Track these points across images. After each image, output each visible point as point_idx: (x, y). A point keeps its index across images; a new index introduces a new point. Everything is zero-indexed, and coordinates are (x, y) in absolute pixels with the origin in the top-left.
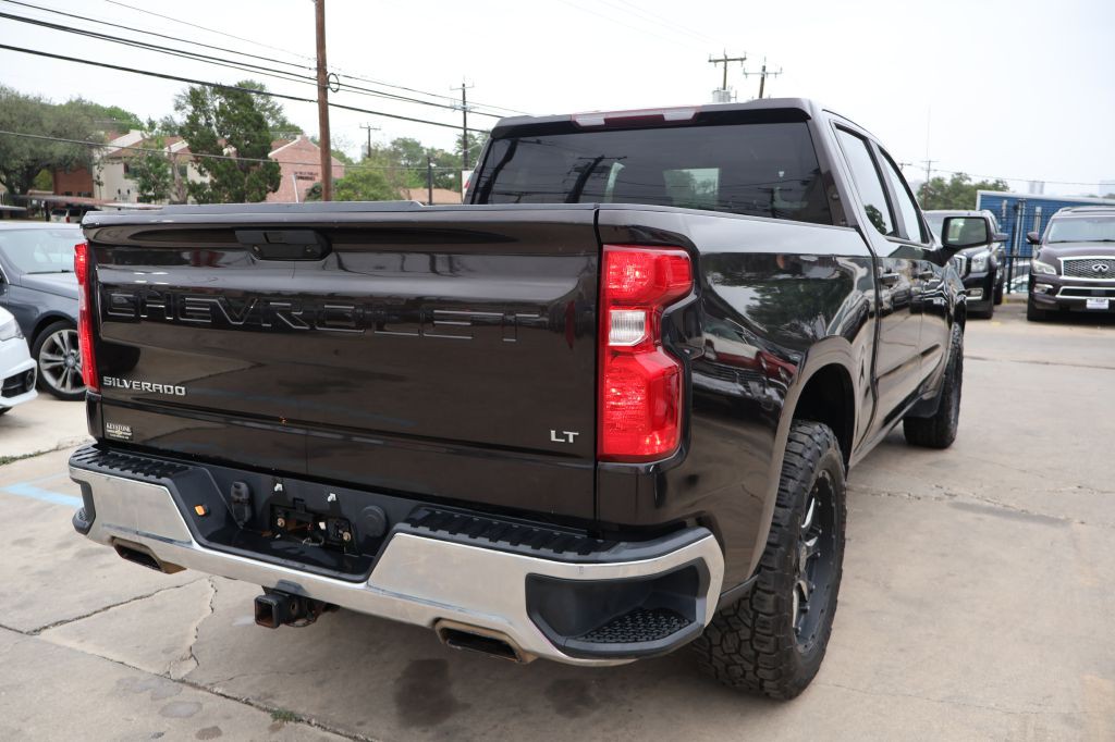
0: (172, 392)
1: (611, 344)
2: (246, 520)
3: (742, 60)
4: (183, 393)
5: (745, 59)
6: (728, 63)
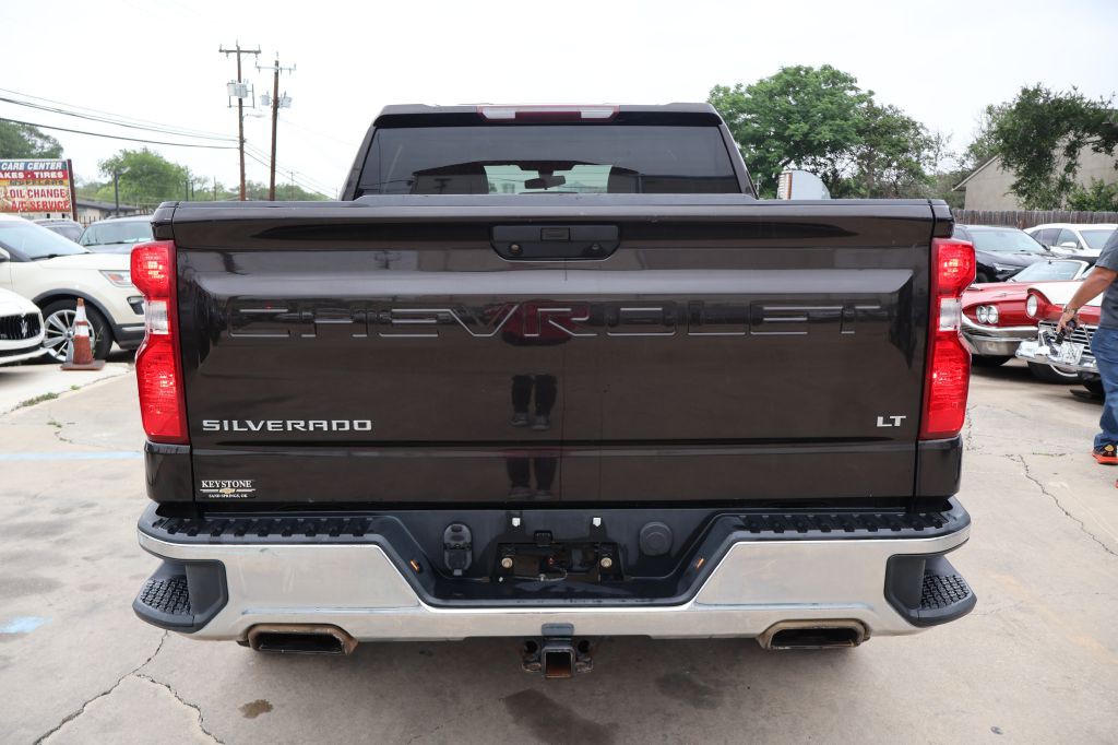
0: (347, 428)
1: (942, 329)
2: (466, 568)
3: (257, 52)
4: (369, 427)
5: (259, 52)
6: (242, 54)
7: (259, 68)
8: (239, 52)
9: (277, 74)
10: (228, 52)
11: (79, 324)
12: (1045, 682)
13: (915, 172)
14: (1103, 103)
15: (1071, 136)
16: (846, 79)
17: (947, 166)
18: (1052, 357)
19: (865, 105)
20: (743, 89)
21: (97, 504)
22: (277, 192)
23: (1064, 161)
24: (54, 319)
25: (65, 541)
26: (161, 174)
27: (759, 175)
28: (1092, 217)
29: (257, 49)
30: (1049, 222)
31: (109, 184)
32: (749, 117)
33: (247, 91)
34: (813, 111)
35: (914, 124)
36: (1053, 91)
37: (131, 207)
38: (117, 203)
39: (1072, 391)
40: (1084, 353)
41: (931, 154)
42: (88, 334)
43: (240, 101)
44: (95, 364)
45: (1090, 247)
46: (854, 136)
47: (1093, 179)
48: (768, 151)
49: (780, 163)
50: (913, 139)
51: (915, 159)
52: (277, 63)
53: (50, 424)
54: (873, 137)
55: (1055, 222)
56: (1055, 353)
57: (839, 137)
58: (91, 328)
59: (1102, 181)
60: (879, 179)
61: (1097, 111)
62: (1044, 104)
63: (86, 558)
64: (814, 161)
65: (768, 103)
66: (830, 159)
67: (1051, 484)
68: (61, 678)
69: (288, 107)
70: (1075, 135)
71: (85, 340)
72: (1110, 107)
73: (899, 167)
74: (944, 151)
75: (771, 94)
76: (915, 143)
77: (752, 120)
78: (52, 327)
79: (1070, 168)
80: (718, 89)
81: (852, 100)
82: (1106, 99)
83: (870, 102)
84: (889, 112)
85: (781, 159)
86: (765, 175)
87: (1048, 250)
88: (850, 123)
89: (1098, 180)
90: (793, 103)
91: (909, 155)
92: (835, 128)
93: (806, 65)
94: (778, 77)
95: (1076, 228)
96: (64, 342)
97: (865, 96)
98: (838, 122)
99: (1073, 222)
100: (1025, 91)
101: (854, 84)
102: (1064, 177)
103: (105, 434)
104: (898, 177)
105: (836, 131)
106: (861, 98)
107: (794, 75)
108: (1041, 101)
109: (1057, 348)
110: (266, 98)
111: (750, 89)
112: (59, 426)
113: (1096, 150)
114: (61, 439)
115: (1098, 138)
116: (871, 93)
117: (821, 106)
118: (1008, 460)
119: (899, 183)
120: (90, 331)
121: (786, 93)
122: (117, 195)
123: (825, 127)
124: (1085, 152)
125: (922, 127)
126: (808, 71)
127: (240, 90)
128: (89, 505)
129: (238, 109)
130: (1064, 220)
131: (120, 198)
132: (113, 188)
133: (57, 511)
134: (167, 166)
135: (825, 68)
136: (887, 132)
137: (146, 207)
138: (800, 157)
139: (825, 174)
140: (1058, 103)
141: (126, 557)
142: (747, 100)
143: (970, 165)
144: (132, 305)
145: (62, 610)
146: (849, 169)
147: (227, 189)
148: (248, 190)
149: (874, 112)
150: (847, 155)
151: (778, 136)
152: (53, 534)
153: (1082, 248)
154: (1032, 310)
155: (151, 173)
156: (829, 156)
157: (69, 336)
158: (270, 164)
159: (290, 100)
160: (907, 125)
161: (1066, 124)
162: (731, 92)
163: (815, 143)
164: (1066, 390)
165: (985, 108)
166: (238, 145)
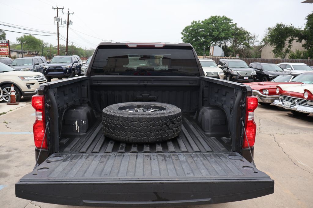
1: (249, 120)
6: (58, 9)
7: (63, 13)
8: (57, 8)
9: (68, 15)
10: (54, 8)
11: (12, 91)
12: (276, 204)
13: (248, 46)
14: (299, 29)
15: (290, 37)
16: (229, 20)
17: (257, 44)
18: (283, 105)
19: (234, 27)
20: (200, 22)
21: (18, 149)
22: (68, 47)
23: (288, 44)
24: (5, 90)
25: (10, 161)
26: (35, 42)
27: (205, 46)
28: (295, 61)
29: (63, 8)
30: (284, 62)
31: (20, 44)
32: (202, 30)
33: (60, 20)
34: (220, 28)
35: (248, 32)
36: (286, 25)
37: (25, 51)
38: (22, 50)
39: (288, 114)
40: (291, 104)
41: (252, 41)
42: (14, 94)
43: (58, 23)
44: (17, 103)
45: (295, 69)
46: (231, 36)
47: (296, 50)
48: (207, 40)
49: (211, 43)
50: (247, 37)
51: (248, 42)
52: (68, 12)
53: (4, 122)
54: (236, 36)
55: (285, 62)
56: (283, 104)
57: (227, 36)
58: (15, 92)
59: (298, 50)
60: (238, 48)
61: (297, 30)
62: (283, 28)
63: (16, 166)
64: (220, 43)
65: (207, 26)
66: (224, 42)
67: (281, 143)
68: (10, 205)
69: (72, 24)
70: (291, 37)
71: (14, 96)
72: (301, 29)
73: (243, 45)
74: (256, 40)
75: (208, 24)
76: (248, 38)
77: (203, 31)
78: (4, 92)
79: (289, 46)
80: (194, 22)
81: (230, 25)
82: (300, 28)
83: (236, 26)
84: (241, 29)
85: (211, 42)
86: (206, 46)
87: (283, 70)
88: (230, 32)
89: (297, 50)
90: (214, 26)
91: (246, 41)
92: (226, 33)
93: (218, 15)
94: (210, 19)
95: (291, 64)
96: (7, 96)
97: (234, 25)
98: (227, 32)
99: (290, 62)
100: (278, 25)
101: (232, 21)
102: (287, 49)
103: (20, 126)
104: (243, 47)
105: (226, 34)
106: (233, 25)
107: (215, 18)
108: (283, 27)
109: (284, 103)
110: (65, 22)
111: (202, 22)
112: (7, 123)
113: (297, 41)
114: (8, 127)
115: (298, 38)
116: (236, 24)
117: (222, 27)
118: (270, 136)
119: (243, 49)
120: (15, 93)
121: (213, 23)
122: (22, 48)
123: (223, 33)
124: (294, 42)
125: (250, 33)
126: (218, 17)
127: (58, 19)
128: (16, 149)
129: (57, 25)
130: (288, 62)
131: (23, 49)
132: (21, 46)
133: (7, 151)
134: (36, 40)
135: (223, 17)
136: (240, 35)
137: (30, 51)
138: (216, 41)
139: (223, 46)
140: (287, 28)
141: (27, 166)
142: (202, 25)
143: (263, 44)
144: (27, 86)
145: (10, 183)
146: (229, 45)
147: (54, 46)
148: (60, 47)
149: (237, 29)
150: (229, 41)
151: (210, 35)
152: (7, 158)
153: (292, 70)
154: (278, 92)
155: (32, 42)
156: (224, 41)
157: (9, 94)
158: (66, 40)
159: (72, 22)
160: (246, 33)
161: (289, 34)
162: (197, 23)
163: (220, 37)
164: (286, 113)
165: (268, 28)
166: (57, 35)
